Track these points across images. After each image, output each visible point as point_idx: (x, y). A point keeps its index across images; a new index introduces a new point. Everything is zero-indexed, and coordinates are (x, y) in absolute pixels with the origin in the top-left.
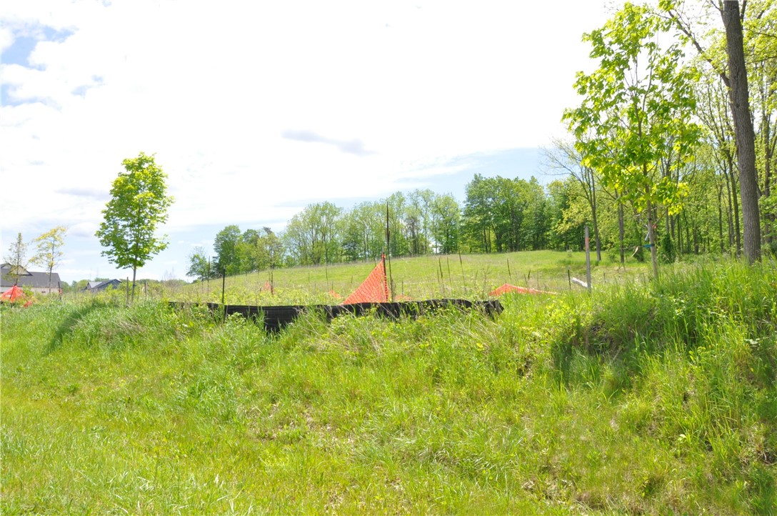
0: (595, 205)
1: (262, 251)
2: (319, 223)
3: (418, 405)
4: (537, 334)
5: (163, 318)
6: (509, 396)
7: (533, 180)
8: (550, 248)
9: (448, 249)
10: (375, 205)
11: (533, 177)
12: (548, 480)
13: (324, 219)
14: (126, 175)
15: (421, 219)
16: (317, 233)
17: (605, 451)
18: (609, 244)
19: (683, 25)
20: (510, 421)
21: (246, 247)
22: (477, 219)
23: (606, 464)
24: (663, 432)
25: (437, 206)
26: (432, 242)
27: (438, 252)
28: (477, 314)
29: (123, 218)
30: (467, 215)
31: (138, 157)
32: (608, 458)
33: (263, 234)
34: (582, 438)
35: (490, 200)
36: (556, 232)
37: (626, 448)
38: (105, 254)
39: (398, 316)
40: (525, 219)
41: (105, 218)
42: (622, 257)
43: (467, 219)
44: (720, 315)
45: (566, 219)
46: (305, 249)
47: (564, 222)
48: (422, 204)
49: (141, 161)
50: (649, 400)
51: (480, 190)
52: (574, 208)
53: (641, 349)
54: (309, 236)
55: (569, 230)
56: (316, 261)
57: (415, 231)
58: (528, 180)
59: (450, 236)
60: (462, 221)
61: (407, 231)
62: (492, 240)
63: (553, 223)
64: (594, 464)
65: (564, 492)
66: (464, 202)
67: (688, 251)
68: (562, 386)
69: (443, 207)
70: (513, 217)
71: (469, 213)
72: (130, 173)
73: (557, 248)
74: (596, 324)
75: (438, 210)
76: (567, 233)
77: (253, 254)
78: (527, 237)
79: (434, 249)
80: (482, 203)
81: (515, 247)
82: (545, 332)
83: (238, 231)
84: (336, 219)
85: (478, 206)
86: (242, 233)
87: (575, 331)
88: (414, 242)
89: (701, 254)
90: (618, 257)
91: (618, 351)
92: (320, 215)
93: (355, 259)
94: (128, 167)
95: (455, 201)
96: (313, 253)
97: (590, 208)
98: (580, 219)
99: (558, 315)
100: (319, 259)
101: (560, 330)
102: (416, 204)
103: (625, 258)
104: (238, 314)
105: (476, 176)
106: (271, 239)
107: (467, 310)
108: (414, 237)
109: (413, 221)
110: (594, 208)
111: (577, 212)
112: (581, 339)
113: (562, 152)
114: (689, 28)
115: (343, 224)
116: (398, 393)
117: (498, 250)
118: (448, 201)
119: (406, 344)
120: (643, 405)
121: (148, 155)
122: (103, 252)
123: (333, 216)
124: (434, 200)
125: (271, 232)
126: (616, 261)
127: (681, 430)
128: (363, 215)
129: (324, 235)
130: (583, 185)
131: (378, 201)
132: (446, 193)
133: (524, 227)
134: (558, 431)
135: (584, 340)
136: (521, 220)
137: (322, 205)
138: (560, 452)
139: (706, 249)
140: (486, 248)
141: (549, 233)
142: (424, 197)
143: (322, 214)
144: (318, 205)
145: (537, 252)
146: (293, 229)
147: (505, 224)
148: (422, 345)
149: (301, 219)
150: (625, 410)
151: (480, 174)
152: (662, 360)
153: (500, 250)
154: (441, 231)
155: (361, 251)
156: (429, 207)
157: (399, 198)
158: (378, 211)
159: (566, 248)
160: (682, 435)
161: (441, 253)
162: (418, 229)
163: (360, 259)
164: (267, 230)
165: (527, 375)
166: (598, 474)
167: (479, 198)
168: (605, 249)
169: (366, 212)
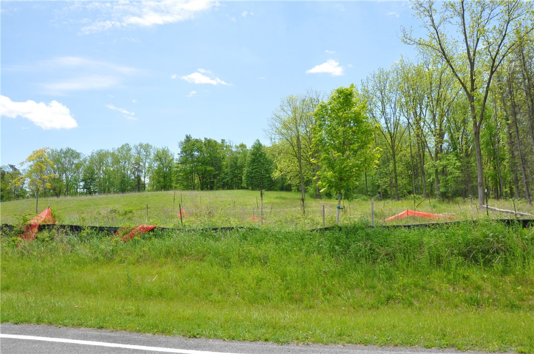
0: (301, 161)
11: (223, 140)
22: (188, 167)
25: (156, 155)
30: (181, 163)
33: (9, 170)
35: (197, 153)
40: (224, 168)
43: (181, 166)
48: (142, 153)
51: (191, 146)
56: (59, 193)
59: (165, 178)
60: (177, 167)
62: (195, 181)
66: (179, 154)
69: (163, 156)
71: (183, 162)
75: (158, 158)
78: (225, 180)
80: (192, 155)
84: (76, 161)
85: (189, 158)
92: (62, 158)
95: (170, 153)
97: (297, 163)
100: (60, 191)
102: (138, 153)
105: (187, 137)
108: (138, 178)
109: (137, 165)
110: (300, 163)
117: (201, 189)
118: (165, 153)
123: (74, 158)
124: (152, 152)
125: (16, 169)
131: (111, 150)
132: (164, 147)
133: (224, 173)
136: (221, 168)
137: (65, 150)
142: (144, 149)
143: (65, 157)
151: (190, 136)
155: (96, 186)
156: (148, 156)
157: (127, 148)
164: (12, 166)
167: (190, 151)
169: (101, 157)
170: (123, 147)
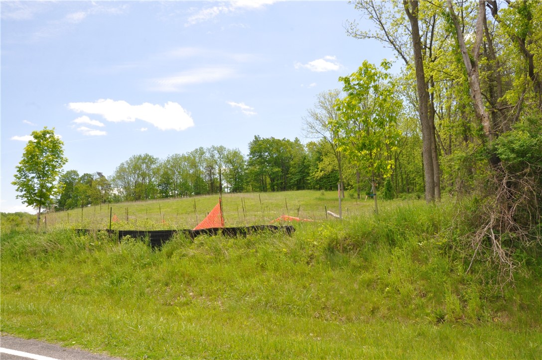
0: (340, 158)
1: (95, 190)
2: (140, 169)
3: (254, 282)
4: (315, 243)
5: (75, 239)
6: (303, 275)
7: (297, 140)
8: (308, 189)
9: (236, 189)
10: (182, 156)
11: (296, 138)
12: (326, 312)
13: (144, 166)
14: (34, 143)
15: (217, 167)
16: (138, 177)
17: (352, 298)
18: (350, 186)
19: (397, 47)
20: (305, 287)
21: (82, 187)
22: (257, 168)
23: (353, 304)
24: (379, 287)
25: (228, 157)
26: (225, 184)
27: (229, 191)
28: (282, 233)
29: (31, 172)
30: (250, 165)
31: (42, 130)
32: (354, 301)
33: (96, 177)
34: (341, 293)
35: (267, 154)
36: (314, 177)
37: (362, 296)
38: (19, 197)
39: (235, 235)
40: (291, 168)
41: (18, 171)
42: (359, 195)
43: (250, 167)
44: (406, 232)
45: (320, 169)
46: (129, 188)
47: (319, 171)
48: (217, 156)
49: (44, 133)
50: (372, 273)
51: (259, 147)
52: (327, 160)
53: (368, 250)
54: (132, 179)
55: (322, 176)
56: (138, 198)
57: (212, 176)
58: (292, 140)
59: (237, 180)
60: (246, 169)
61: (206, 176)
62: (267, 182)
63: (311, 171)
64: (347, 303)
65: (333, 318)
66: (248, 155)
67: (403, 191)
68: (330, 269)
69: (233, 158)
70: (283, 167)
71: (251, 164)
72: (36, 141)
73: (314, 188)
74: (346, 238)
75: (229, 161)
76: (322, 178)
77: (89, 193)
78: (292, 181)
79: (226, 189)
80: (261, 156)
81: (284, 188)
82: (319, 242)
83: (78, 175)
84: (153, 166)
85: (258, 158)
86: (80, 176)
87: (335, 241)
88: (212, 184)
89: (411, 193)
90: (356, 195)
91: (357, 251)
92: (141, 164)
93: (167, 197)
94: (36, 137)
95: (241, 154)
96: (135, 192)
97: (336, 162)
98: (330, 168)
99: (326, 233)
100: (140, 196)
101: (328, 240)
102: (213, 156)
103: (360, 196)
104: (129, 236)
105: (255, 137)
106: (103, 181)
107: (275, 231)
108: (211, 180)
109: (210, 168)
110: (339, 160)
111: (328, 164)
112: (338, 245)
113: (318, 122)
114: (400, 49)
115: (158, 170)
116: (242, 277)
117: (272, 190)
118: (236, 154)
119: (242, 251)
120: (370, 276)
121: (49, 129)
122: (18, 196)
123: (151, 164)
124: (226, 154)
125: (103, 176)
126: (354, 199)
127: (387, 286)
128: (174, 164)
129: (144, 178)
130: (332, 145)
131: (185, 154)
132: (235, 149)
133: (291, 173)
134: (329, 290)
135: (340, 246)
136: (289, 169)
137: (143, 156)
138: (331, 300)
139: (414, 190)
140: (263, 189)
141: (309, 178)
142: (218, 152)
143: (143, 163)
144: (140, 156)
145: (300, 192)
146: (120, 173)
147: (277, 172)
148: (251, 251)
149: (126, 166)
150: (361, 278)
151: (258, 136)
152: (378, 255)
153: (273, 190)
154: (231, 176)
155: (171, 191)
156: (222, 158)
157: (201, 152)
158: (185, 161)
159: (320, 189)
160: (387, 288)
161: (230, 192)
162: (214, 174)
163: (172, 196)
164: (99, 174)
165: (311, 264)
166: (349, 308)
167: (259, 152)
168: (347, 189)
169: (176, 162)
170: (196, 151)
